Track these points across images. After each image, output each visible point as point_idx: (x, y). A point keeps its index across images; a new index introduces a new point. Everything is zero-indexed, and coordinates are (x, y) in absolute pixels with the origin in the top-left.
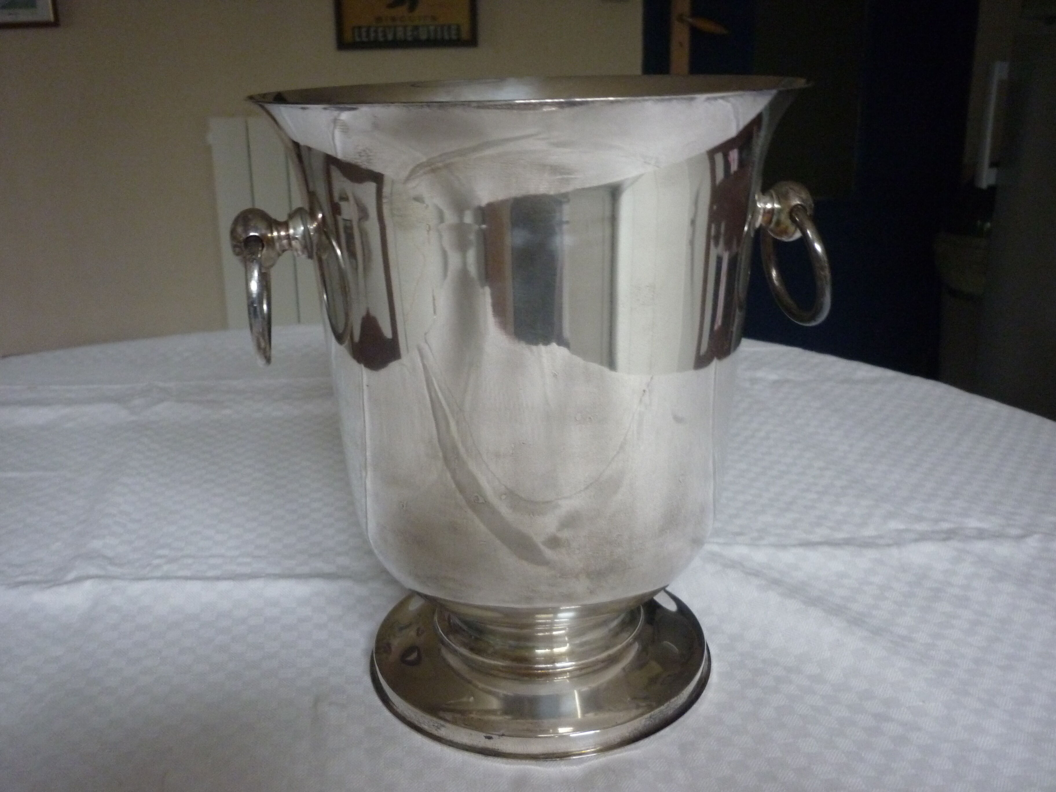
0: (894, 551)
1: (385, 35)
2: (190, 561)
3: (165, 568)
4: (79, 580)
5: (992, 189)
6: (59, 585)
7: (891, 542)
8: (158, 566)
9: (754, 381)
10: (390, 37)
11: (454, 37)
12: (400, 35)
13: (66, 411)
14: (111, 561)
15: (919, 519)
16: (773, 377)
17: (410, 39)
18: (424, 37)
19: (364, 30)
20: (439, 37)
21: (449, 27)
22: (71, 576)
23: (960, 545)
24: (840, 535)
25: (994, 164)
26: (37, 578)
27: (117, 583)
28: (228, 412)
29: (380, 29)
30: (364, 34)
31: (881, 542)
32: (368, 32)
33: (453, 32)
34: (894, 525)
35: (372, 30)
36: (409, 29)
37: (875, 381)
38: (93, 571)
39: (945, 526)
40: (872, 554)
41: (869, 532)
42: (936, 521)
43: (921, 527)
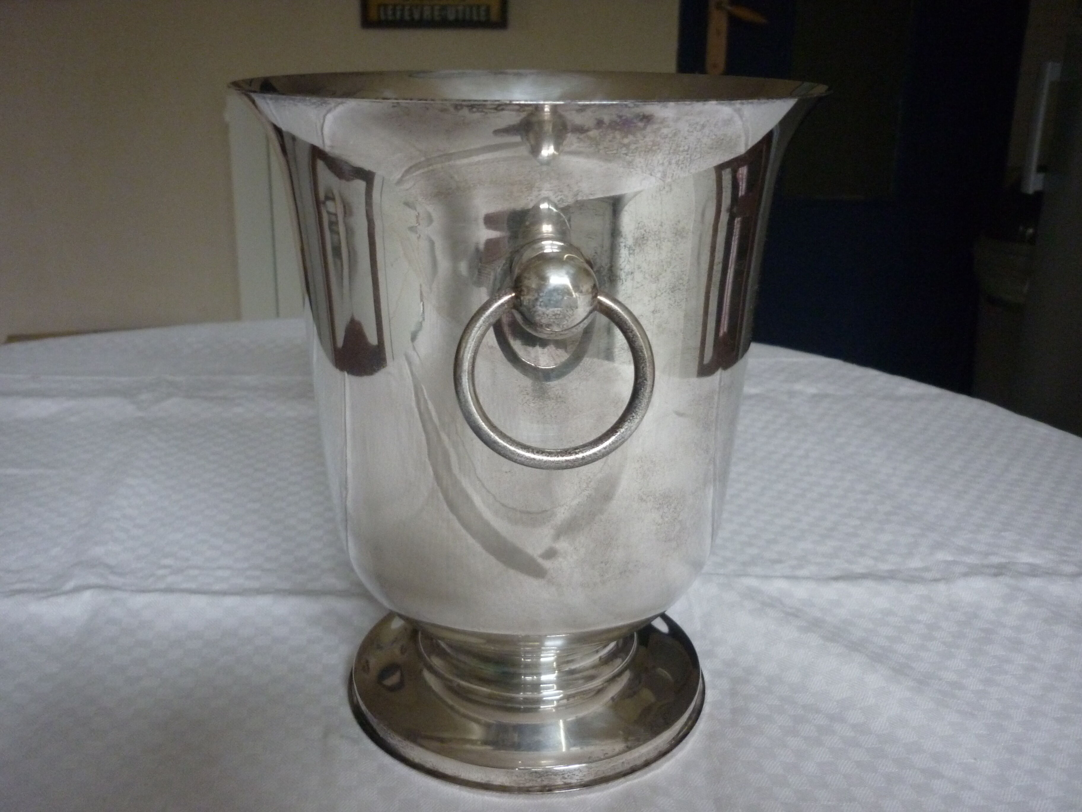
0: (942, 587)
1: (411, 14)
2: (196, 572)
3: (170, 579)
4: (78, 589)
5: (1039, 195)
6: (57, 595)
7: (938, 576)
8: (163, 577)
9: (792, 394)
10: (417, 16)
11: (483, 18)
12: (427, 13)
13: (71, 403)
14: (112, 569)
15: (966, 551)
16: (812, 390)
17: (437, 18)
18: (451, 17)
19: (390, 7)
20: (467, 17)
21: (479, 7)
22: (70, 585)
23: (1012, 582)
24: (884, 567)
25: (1041, 168)
26: (34, 586)
27: (118, 594)
28: (239, 410)
29: (407, 8)
30: (390, 12)
31: (928, 575)
32: (394, 10)
33: (483, 13)
34: (942, 556)
35: (398, 8)
36: (437, 8)
37: (919, 398)
38: (93, 580)
39: (995, 560)
40: (920, 590)
41: (915, 563)
42: (987, 554)
43: (971, 560)
